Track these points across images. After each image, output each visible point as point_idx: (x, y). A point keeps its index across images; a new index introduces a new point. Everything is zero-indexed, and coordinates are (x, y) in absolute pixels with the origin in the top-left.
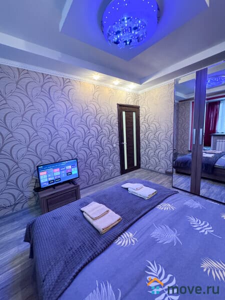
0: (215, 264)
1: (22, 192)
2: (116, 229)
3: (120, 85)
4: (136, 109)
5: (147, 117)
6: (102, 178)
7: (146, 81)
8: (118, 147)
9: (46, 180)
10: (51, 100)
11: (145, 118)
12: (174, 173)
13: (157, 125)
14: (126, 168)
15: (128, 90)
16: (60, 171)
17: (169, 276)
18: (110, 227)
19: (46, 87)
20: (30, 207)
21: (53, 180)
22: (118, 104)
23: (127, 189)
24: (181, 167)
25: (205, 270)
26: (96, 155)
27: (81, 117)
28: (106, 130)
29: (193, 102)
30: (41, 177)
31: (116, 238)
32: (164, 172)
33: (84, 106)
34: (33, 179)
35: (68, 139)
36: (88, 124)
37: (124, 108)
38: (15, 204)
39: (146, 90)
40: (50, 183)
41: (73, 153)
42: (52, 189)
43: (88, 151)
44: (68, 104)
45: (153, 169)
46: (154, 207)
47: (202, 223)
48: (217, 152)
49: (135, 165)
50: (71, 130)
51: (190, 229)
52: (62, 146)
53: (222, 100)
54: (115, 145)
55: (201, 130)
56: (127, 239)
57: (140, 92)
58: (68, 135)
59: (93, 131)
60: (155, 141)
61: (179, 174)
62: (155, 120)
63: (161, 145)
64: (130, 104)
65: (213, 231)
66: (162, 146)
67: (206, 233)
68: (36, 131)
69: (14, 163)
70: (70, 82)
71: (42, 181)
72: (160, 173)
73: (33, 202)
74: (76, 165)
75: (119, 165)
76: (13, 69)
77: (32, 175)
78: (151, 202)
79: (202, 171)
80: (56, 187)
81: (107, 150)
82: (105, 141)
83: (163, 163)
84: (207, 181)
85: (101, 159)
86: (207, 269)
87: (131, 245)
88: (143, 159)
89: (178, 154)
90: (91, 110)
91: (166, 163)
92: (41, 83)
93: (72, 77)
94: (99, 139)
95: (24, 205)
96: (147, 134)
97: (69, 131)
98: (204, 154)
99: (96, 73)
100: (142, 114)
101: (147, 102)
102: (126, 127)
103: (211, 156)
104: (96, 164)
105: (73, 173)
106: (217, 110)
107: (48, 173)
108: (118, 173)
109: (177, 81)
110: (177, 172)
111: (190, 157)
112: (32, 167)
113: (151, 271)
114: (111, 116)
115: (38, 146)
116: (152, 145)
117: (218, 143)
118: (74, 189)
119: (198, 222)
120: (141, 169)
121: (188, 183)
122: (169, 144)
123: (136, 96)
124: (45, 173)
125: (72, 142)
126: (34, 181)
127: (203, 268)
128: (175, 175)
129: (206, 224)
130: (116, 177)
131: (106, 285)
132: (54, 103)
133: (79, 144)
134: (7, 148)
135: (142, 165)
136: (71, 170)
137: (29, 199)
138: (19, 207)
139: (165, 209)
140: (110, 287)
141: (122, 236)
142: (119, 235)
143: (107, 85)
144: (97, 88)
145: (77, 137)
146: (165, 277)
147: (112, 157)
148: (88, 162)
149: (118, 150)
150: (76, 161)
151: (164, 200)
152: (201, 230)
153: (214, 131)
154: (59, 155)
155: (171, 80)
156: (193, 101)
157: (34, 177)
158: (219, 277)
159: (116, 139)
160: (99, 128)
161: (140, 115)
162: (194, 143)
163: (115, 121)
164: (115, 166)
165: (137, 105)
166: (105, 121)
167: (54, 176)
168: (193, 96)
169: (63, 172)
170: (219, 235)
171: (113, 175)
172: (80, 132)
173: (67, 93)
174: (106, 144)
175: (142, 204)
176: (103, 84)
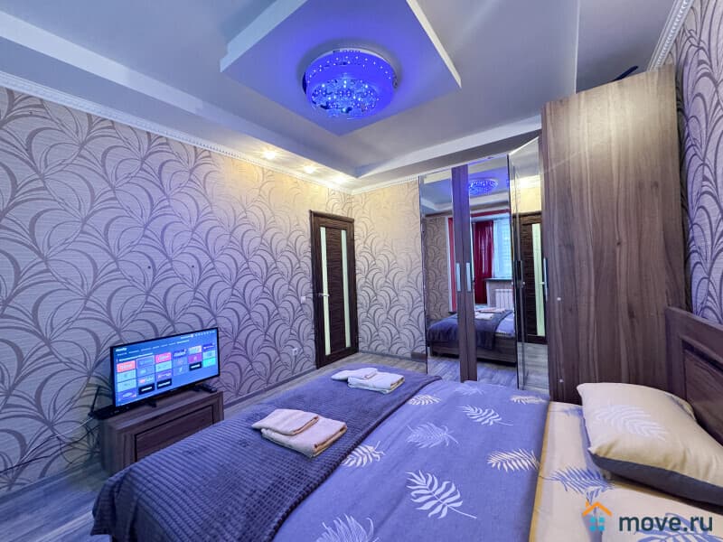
0: (505, 456)
1: (51, 425)
2: (339, 445)
3: (317, 175)
4: (348, 223)
5: (369, 242)
6: (273, 379)
7: (365, 173)
8: (311, 303)
9: (133, 385)
10: (163, 192)
11: (365, 243)
12: (429, 356)
13: (391, 257)
14: (328, 351)
15: (331, 186)
16: (173, 358)
17: (445, 484)
18: (328, 443)
19: (155, 161)
20: (71, 468)
21: (152, 385)
22: (311, 212)
23: (346, 381)
24: (440, 342)
25: (494, 465)
26: (260, 321)
27: (231, 233)
28: (284, 264)
29: (450, 219)
30: (119, 378)
31: (344, 457)
32: (409, 355)
33: (239, 209)
34: (88, 385)
35: (196, 281)
36: (245, 248)
37: (323, 220)
38: (23, 465)
39: (367, 188)
40: (141, 393)
41: (206, 316)
42: (146, 408)
43: (242, 311)
44: (202, 203)
45: (387, 352)
46: (404, 403)
47: (484, 411)
48: (498, 310)
49: (348, 344)
50: (204, 259)
51: (468, 421)
52: (180, 297)
53: (496, 219)
54: (303, 299)
55: (468, 264)
56: (365, 455)
57: (354, 192)
58: (197, 271)
59: (257, 265)
60: (387, 289)
61: (436, 358)
62: (386, 248)
63: (400, 298)
64: (334, 213)
65: (500, 419)
66: (402, 300)
67: (492, 423)
68: (116, 260)
69: (38, 340)
70: (210, 157)
71: (120, 388)
72: (401, 358)
73: (79, 455)
74: (215, 343)
75: (312, 344)
76: (75, 114)
77: (89, 375)
78: (397, 396)
79: (478, 347)
80: (158, 404)
81: (286, 310)
82: (281, 288)
83: (406, 336)
84: (487, 365)
85: (271, 331)
86: (497, 464)
87: (374, 462)
88: (364, 331)
89: (431, 320)
90: (253, 219)
91: (411, 336)
92: (143, 153)
93: (217, 148)
94: (270, 283)
95: (51, 462)
96: (370, 276)
97: (198, 262)
98: (476, 313)
99: (271, 147)
100: (359, 235)
101: (370, 212)
102: (328, 260)
103: (488, 316)
104: (260, 342)
105: (206, 364)
106: (490, 236)
107: (138, 367)
108: (311, 364)
109: (421, 179)
110: (434, 354)
111: (455, 321)
112: (92, 350)
113: (416, 485)
114: (295, 235)
115: (114, 298)
116: (383, 298)
117: (497, 295)
118: (211, 402)
119: (478, 412)
120: (360, 354)
121: (455, 371)
122: (415, 294)
123: (347, 199)
124: (131, 364)
125: (205, 287)
126: (93, 390)
127: (492, 464)
128: (430, 360)
129: (489, 412)
130: (305, 373)
131: (345, 520)
132: (168, 199)
133: (221, 294)
134: (26, 300)
135: (361, 346)
136: (200, 355)
137: (69, 444)
138: (31, 474)
139: (423, 403)
140: (352, 521)
141: (354, 452)
142: (349, 452)
143: (290, 171)
144: (268, 175)
145: (218, 278)
146: (439, 486)
147: (296, 325)
148: (242, 337)
149: (309, 309)
150: (214, 333)
151: (419, 390)
152: (484, 421)
153: (489, 274)
154: (169, 319)
155: (412, 176)
156: (451, 216)
157: (93, 380)
158: (512, 467)
159: (306, 285)
160: (270, 259)
161: (356, 237)
162: (459, 289)
163: (305, 245)
164: (303, 346)
165: (349, 216)
166: (282, 245)
167: (156, 374)
168: (450, 207)
169: (180, 362)
170: (509, 422)
171: (298, 368)
172: (224, 264)
173: (202, 179)
174: (284, 296)
175: (380, 401)
176: (281, 168)
